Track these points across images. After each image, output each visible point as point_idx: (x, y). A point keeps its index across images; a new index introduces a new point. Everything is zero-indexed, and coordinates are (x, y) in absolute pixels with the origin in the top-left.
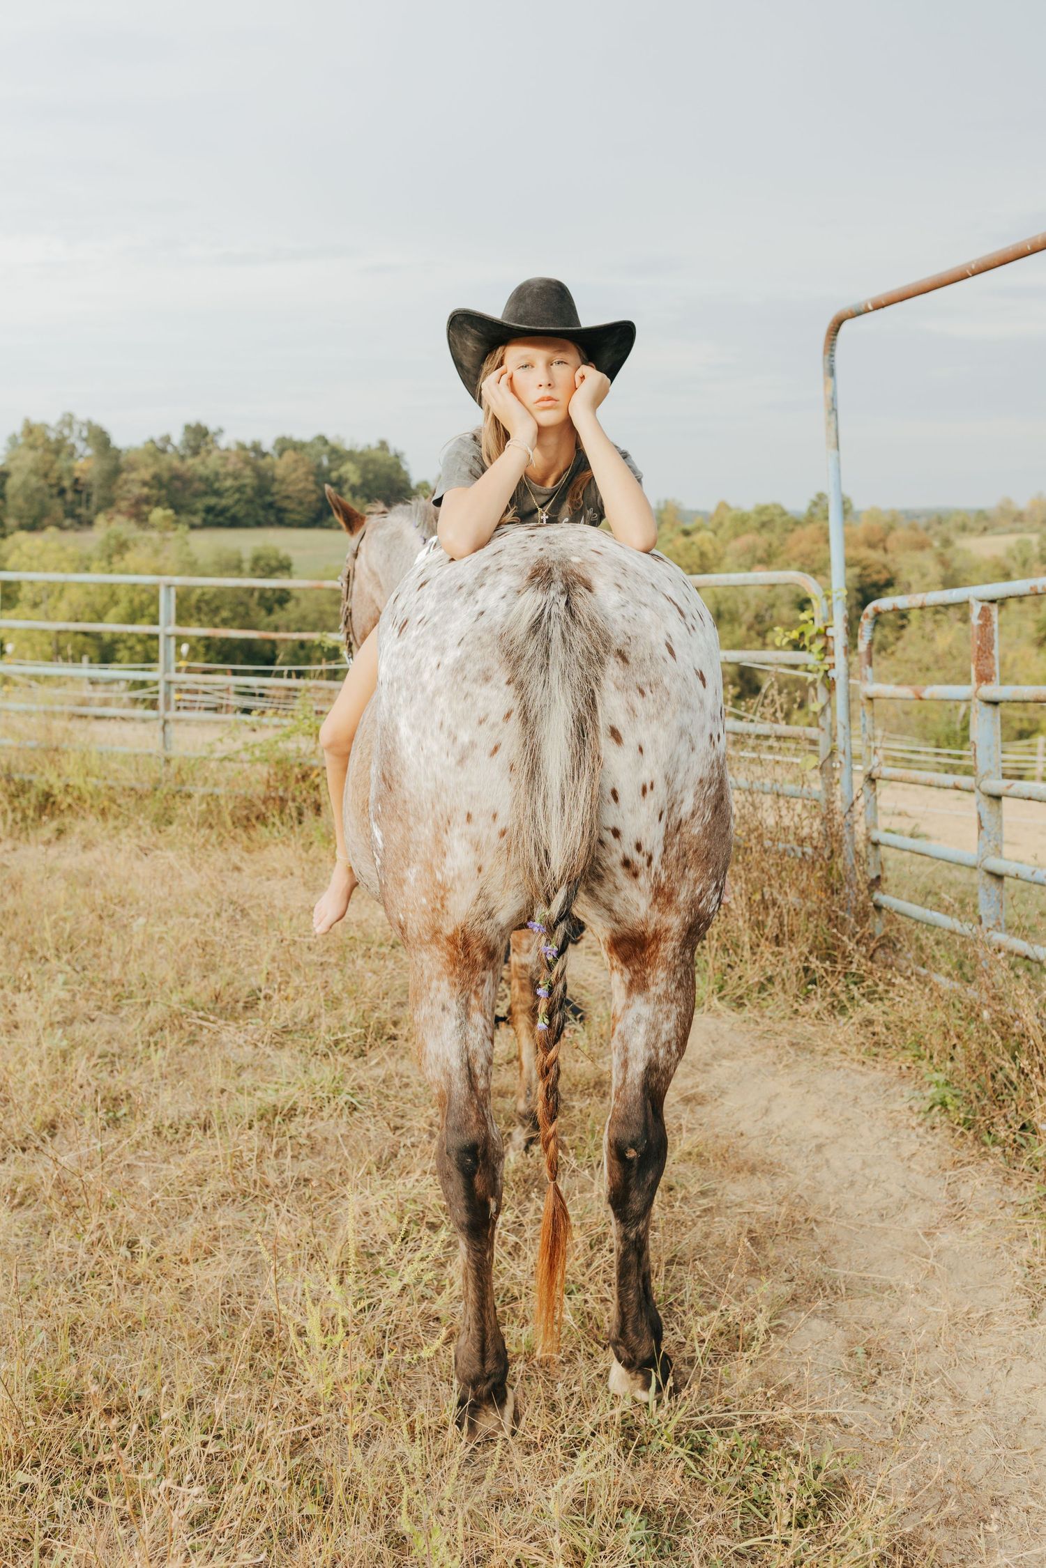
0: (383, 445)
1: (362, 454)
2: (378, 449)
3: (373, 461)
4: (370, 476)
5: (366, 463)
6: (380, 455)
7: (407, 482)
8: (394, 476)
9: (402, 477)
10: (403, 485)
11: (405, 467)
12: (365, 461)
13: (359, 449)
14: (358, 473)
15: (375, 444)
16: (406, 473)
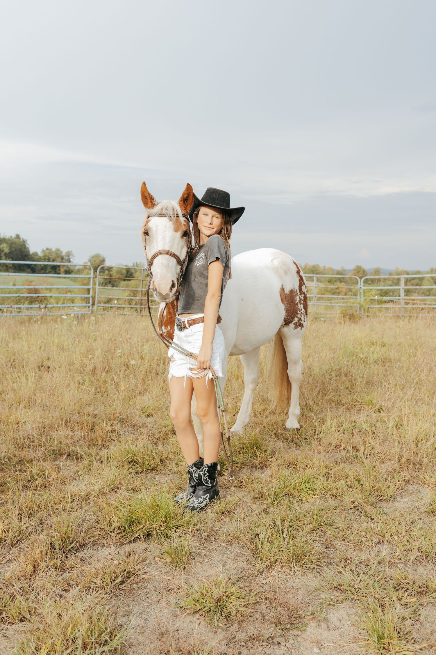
0: (18, 236)
1: (9, 240)
2: (15, 238)
3: (14, 243)
4: (13, 249)
5: (11, 244)
6: (17, 240)
7: (28, 252)
8: (23, 249)
9: (27, 250)
10: (27, 253)
11: (27, 246)
12: (10, 242)
13: (7, 237)
14: (8, 248)
15: (14, 236)
16: (28, 248)
